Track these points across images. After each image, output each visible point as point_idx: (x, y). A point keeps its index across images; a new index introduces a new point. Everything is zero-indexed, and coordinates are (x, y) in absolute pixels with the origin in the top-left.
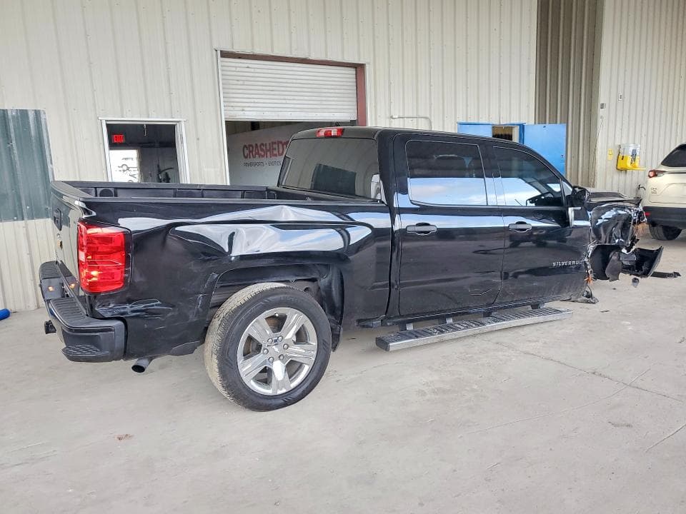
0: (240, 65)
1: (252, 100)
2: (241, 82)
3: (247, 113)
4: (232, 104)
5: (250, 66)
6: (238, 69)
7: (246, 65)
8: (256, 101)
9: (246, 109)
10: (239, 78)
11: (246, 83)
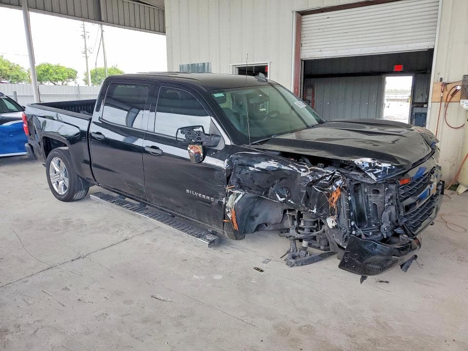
0: (321, 17)
1: (328, 43)
2: (321, 30)
3: (323, 52)
4: (313, 47)
5: (330, 16)
6: (320, 21)
7: (326, 17)
8: (331, 42)
9: (322, 50)
10: (320, 27)
11: (326, 30)
